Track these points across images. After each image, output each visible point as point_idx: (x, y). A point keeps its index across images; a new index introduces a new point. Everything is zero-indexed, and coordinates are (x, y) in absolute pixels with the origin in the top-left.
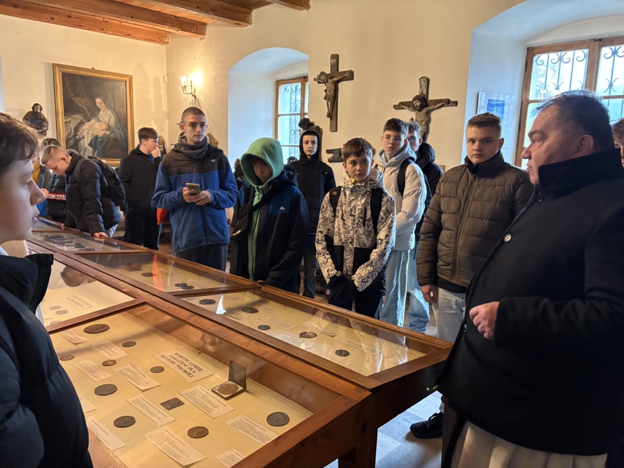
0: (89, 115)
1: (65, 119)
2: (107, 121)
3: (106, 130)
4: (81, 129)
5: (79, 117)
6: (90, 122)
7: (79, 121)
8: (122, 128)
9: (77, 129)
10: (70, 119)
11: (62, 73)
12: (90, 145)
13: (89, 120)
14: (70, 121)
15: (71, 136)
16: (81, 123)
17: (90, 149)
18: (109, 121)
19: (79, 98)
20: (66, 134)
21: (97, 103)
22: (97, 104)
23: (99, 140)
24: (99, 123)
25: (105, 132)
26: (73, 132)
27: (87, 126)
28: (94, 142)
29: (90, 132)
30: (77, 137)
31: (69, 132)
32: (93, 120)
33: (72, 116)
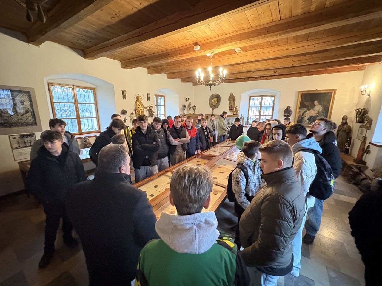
0: (310, 108)
1: (299, 110)
2: (318, 110)
4: (305, 114)
5: (305, 109)
7: (305, 110)
8: (325, 112)
9: (303, 114)
10: (301, 110)
11: (302, 94)
12: (307, 119)
13: (309, 110)
15: (300, 116)
16: (306, 111)
17: (308, 121)
19: (307, 102)
20: (298, 116)
22: (315, 104)
23: (312, 117)
24: (314, 111)
25: (316, 114)
26: (301, 115)
27: (308, 112)
28: (310, 118)
29: (309, 115)
30: (303, 117)
31: (300, 114)
32: (311, 110)
33: (303, 109)
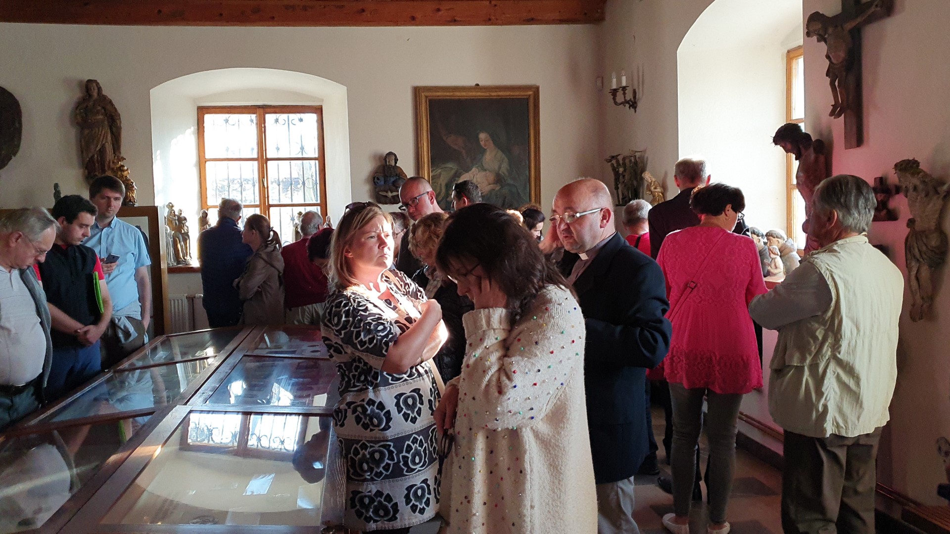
0: (468, 161)
1: (432, 172)
2: (497, 168)
3: (494, 184)
5: (453, 167)
6: (470, 172)
7: (453, 172)
9: (449, 186)
10: (439, 171)
11: (430, 101)
13: (468, 170)
14: (440, 174)
15: (440, 198)
16: (457, 176)
18: (500, 168)
19: (453, 137)
21: (480, 140)
22: (481, 143)
24: (484, 173)
25: (492, 186)
26: (444, 190)
27: (464, 179)
30: (449, 199)
31: (438, 191)
32: (474, 169)
33: (443, 166)
